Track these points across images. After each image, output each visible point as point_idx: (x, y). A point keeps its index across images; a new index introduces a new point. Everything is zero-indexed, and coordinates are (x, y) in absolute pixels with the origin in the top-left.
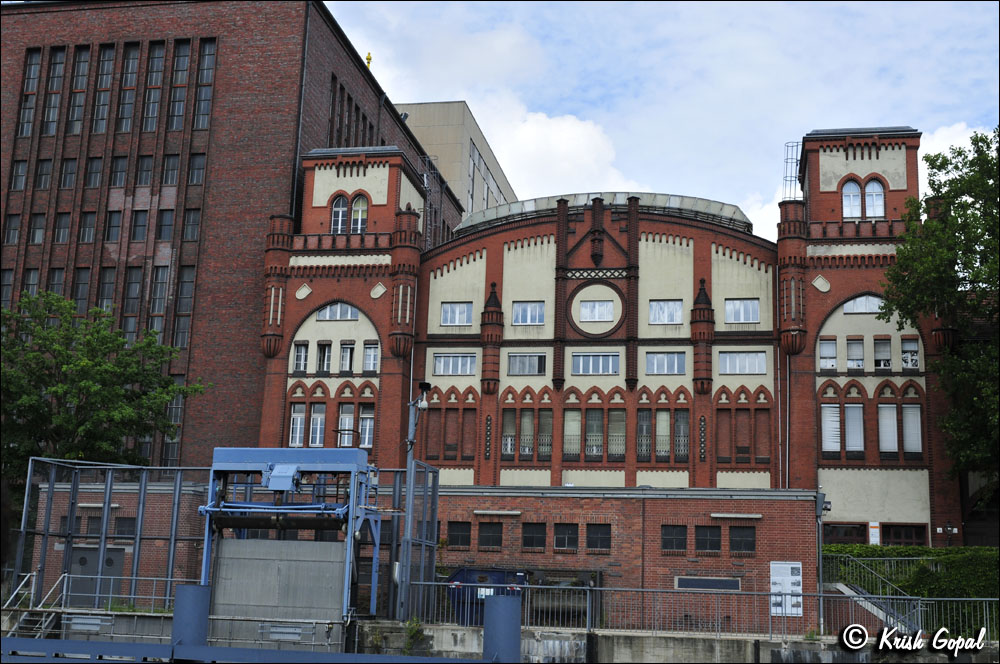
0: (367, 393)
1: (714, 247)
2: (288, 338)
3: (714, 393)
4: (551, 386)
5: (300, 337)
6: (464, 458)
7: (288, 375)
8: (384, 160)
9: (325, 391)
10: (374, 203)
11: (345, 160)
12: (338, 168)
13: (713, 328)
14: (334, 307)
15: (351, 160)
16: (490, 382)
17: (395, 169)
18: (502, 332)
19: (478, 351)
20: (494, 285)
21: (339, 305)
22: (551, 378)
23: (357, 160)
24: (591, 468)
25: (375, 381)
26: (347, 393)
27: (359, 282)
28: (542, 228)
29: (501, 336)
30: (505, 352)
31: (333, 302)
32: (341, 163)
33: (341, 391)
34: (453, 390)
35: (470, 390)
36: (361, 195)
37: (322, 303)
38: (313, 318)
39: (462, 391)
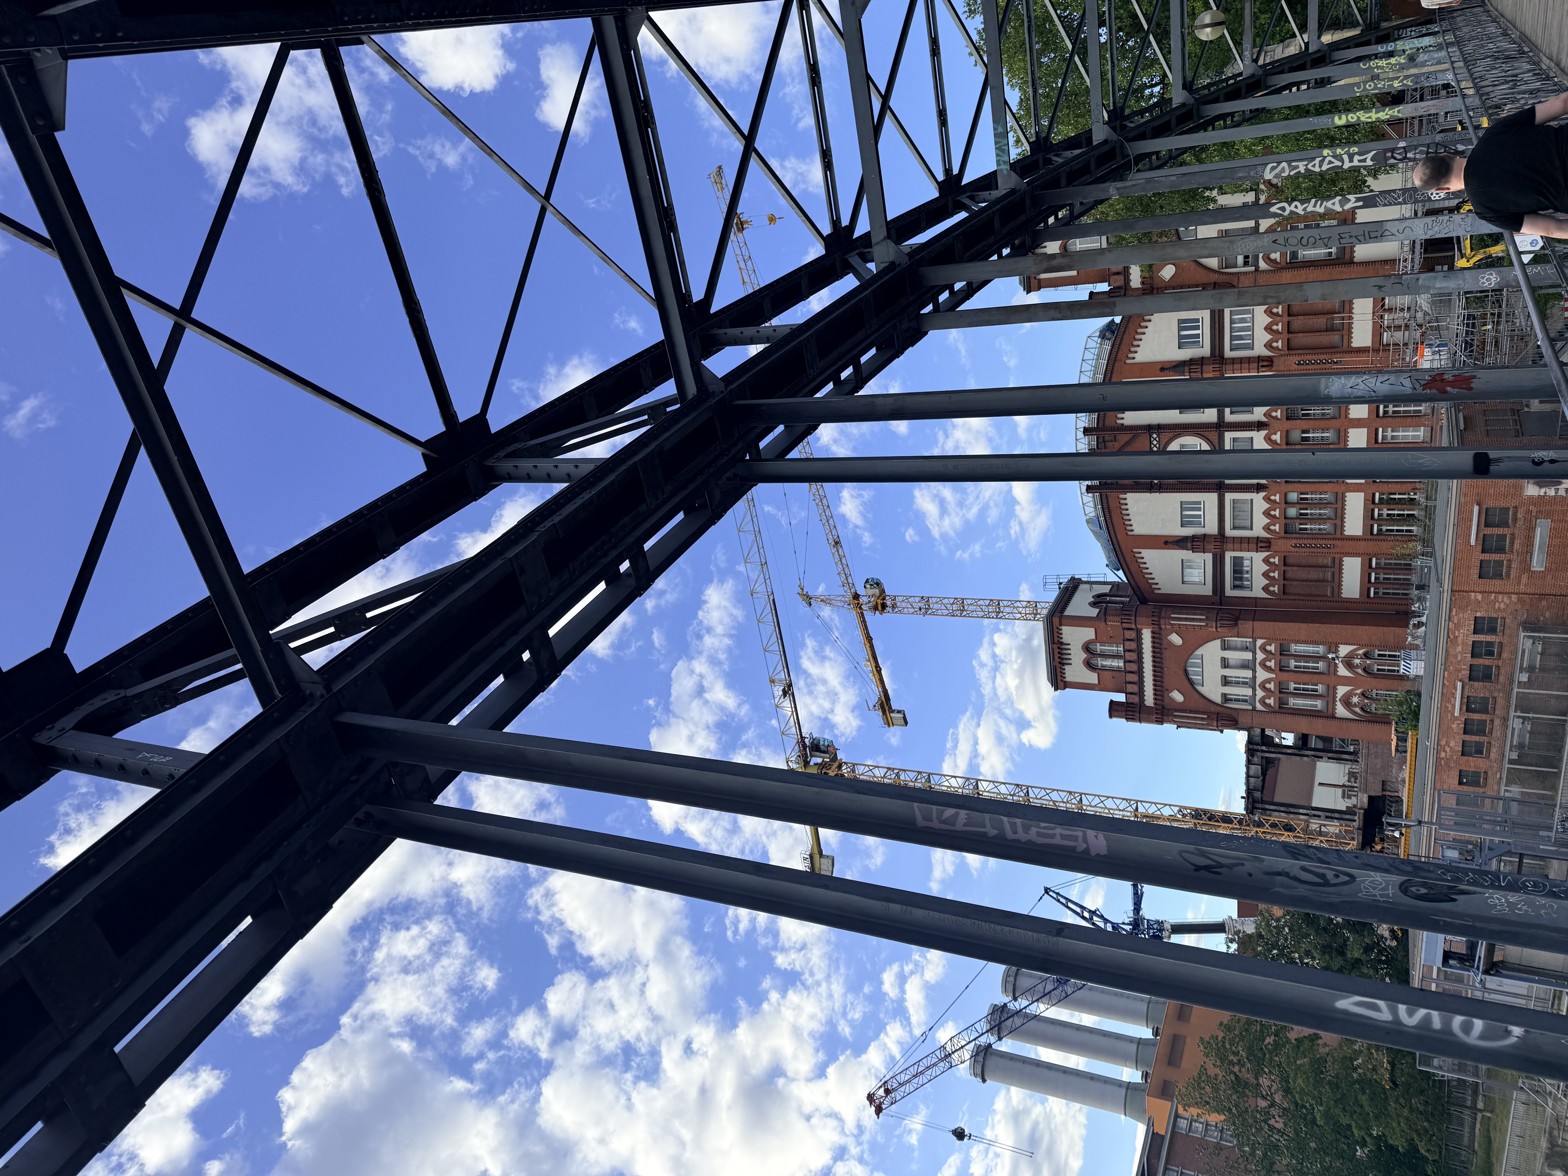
0: (1272, 648)
1: (1128, 361)
2: (1220, 709)
3: (1271, 354)
4: (1263, 494)
5: (1218, 699)
6: (1333, 565)
7: (1254, 709)
8: (1055, 630)
9: (1268, 681)
10: (1094, 637)
11: (1057, 660)
12: (1064, 664)
13: (1208, 358)
14: (1190, 673)
15: (1057, 655)
16: (1259, 544)
17: (1063, 621)
18: (1210, 536)
19: (1229, 554)
20: (1166, 543)
21: (1189, 669)
22: (1255, 494)
23: (1057, 651)
25: (1260, 642)
26: (1271, 664)
27: (1167, 654)
28: (1113, 505)
29: (1214, 536)
30: (1229, 533)
31: (1186, 672)
32: (1060, 663)
33: (1268, 669)
34: (1266, 574)
35: (1266, 561)
36: (1087, 648)
37: (1186, 683)
38: (1199, 688)
39: (1266, 568)
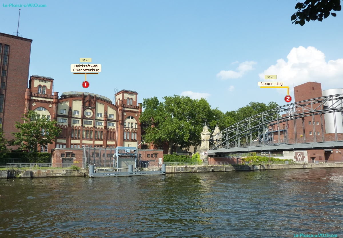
4: (80, 126)
6: (64, 138)
8: (50, 80)
10: (48, 88)
16: (70, 124)
17: (52, 82)
19: (67, 119)
20: (71, 107)
23: (44, 79)
24: (87, 140)
27: (46, 104)
28: (79, 98)
29: (72, 116)
30: (72, 119)
31: (40, 107)
32: (41, 79)
34: (62, 125)
35: (66, 125)
36: (45, 86)
37: (38, 107)
38: (36, 110)
39: (64, 125)
